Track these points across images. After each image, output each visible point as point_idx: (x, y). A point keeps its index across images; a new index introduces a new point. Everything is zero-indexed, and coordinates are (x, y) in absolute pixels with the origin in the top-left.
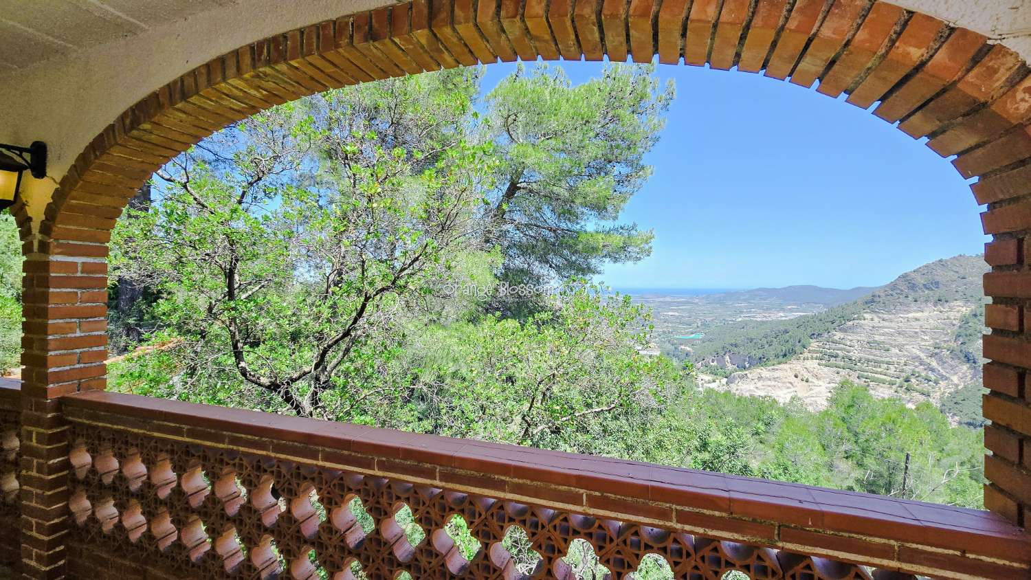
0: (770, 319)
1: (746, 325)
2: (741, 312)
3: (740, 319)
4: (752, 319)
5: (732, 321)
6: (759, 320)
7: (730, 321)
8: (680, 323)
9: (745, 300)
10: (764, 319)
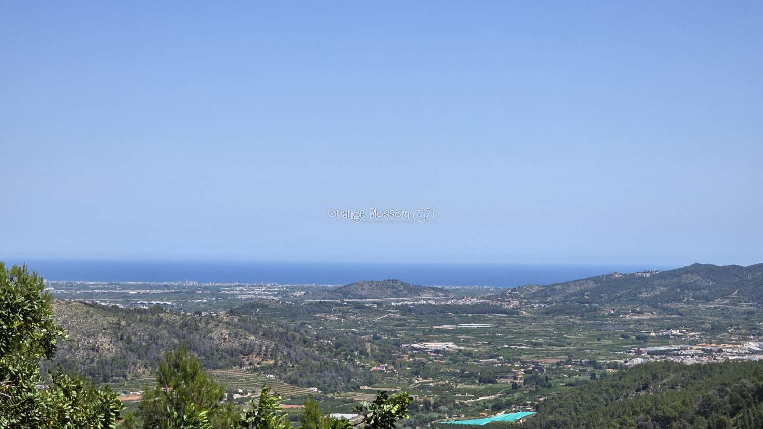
0: (720, 359)
1: (654, 377)
2: (643, 340)
3: (639, 361)
4: (671, 358)
5: (615, 366)
6: (690, 361)
7: (609, 366)
8: (463, 377)
9: (652, 303)
10: (705, 360)
